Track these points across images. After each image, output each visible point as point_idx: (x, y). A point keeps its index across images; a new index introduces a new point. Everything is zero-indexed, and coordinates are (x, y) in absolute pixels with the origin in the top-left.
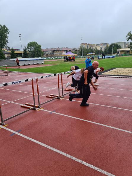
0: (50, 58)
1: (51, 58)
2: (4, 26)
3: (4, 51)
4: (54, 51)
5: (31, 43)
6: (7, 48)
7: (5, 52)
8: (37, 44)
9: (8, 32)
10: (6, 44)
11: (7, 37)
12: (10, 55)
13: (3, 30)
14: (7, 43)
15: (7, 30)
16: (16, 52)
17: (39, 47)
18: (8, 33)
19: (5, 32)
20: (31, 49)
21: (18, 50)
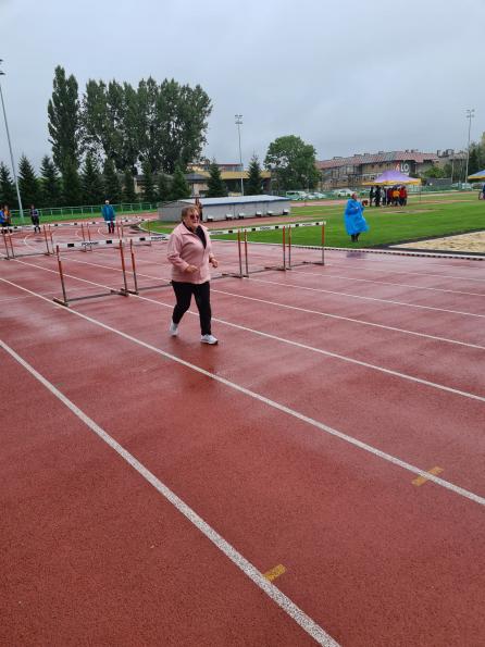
0: (339, 192)
1: (343, 194)
2: (198, 87)
3: (193, 172)
4: (361, 167)
5: (280, 140)
6: (202, 163)
7: (195, 178)
8: (302, 145)
9: (207, 109)
10: (200, 149)
11: (204, 126)
12: (205, 187)
13: (193, 104)
14: (201, 145)
15: (205, 100)
16: (224, 175)
17: (309, 153)
18: (209, 111)
19: (200, 111)
20: (278, 163)
21: (236, 167)
